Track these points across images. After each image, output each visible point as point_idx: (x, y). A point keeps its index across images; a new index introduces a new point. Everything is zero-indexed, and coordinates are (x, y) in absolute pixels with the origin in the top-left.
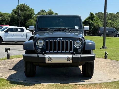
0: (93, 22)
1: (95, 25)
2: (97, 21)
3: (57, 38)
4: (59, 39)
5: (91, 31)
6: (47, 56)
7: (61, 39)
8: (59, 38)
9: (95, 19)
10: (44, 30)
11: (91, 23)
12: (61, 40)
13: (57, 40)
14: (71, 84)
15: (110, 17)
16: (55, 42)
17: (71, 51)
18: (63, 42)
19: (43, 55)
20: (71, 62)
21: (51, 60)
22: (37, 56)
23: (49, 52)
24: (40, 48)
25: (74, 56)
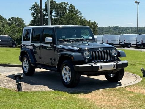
3: (99, 48)
4: (100, 49)
6: (99, 65)
7: (102, 49)
12: (102, 50)
13: (99, 50)
14: (117, 87)
16: (98, 52)
17: (110, 59)
18: (104, 51)
19: (95, 64)
20: (115, 68)
21: (101, 68)
22: (90, 66)
23: (95, 61)
24: (87, 59)
25: (118, 63)
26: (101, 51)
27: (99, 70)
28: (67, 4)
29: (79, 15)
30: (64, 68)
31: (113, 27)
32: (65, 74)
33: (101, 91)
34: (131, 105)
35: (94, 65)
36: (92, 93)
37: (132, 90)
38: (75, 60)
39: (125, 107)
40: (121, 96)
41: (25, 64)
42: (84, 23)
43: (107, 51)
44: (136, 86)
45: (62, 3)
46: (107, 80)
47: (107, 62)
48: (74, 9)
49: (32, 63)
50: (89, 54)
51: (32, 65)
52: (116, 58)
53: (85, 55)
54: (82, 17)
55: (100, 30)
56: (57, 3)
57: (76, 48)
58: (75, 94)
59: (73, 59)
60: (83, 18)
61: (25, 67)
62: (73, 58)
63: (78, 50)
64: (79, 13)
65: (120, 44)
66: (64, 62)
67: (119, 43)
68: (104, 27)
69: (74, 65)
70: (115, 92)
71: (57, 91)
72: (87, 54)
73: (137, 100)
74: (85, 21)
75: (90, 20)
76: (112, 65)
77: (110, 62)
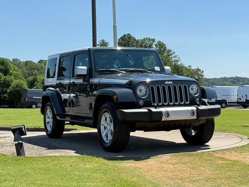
0: (8, 78)
1: (13, 84)
2: (16, 77)
3: (165, 81)
4: (168, 83)
5: (6, 97)
6: (163, 109)
7: (171, 83)
8: (167, 81)
9: (11, 71)
10: (108, 73)
11: (5, 81)
12: (172, 85)
13: (166, 85)
14: (198, 151)
15: (27, 70)
16: (164, 87)
17: (187, 101)
18: (174, 87)
19: (156, 108)
20: (195, 117)
21: (168, 117)
22: (147, 111)
23: (157, 104)
24: (142, 99)
25: (200, 108)
26: (169, 87)
27: (164, 119)
28: (153, 40)
29: (173, 59)
30: (103, 118)
31: (231, 78)
32: (105, 128)
33: (166, 157)
34: (212, 177)
35: (153, 110)
36: (149, 160)
37: (227, 156)
38: (121, 100)
39: (200, 180)
40: (199, 163)
41: (48, 118)
42: (180, 71)
43: (180, 87)
44: (236, 151)
45: (144, 39)
46: (186, 142)
47: (179, 105)
48: (165, 49)
49: (58, 115)
50: (146, 92)
51: (58, 118)
52: (198, 99)
53: (138, 92)
54: (177, 62)
55: (209, 83)
56: (137, 39)
57: (124, 82)
58: (118, 161)
59: (117, 99)
60: (179, 63)
61: (48, 123)
62: (115, 97)
63: (127, 84)
64: (174, 55)
65: (238, 102)
66: (104, 105)
67: (236, 101)
68: (215, 79)
69: (117, 110)
70: (191, 158)
71: (85, 156)
72: (142, 91)
73: (227, 169)
74: (182, 67)
75: (190, 66)
76: (188, 111)
77: (185, 105)
